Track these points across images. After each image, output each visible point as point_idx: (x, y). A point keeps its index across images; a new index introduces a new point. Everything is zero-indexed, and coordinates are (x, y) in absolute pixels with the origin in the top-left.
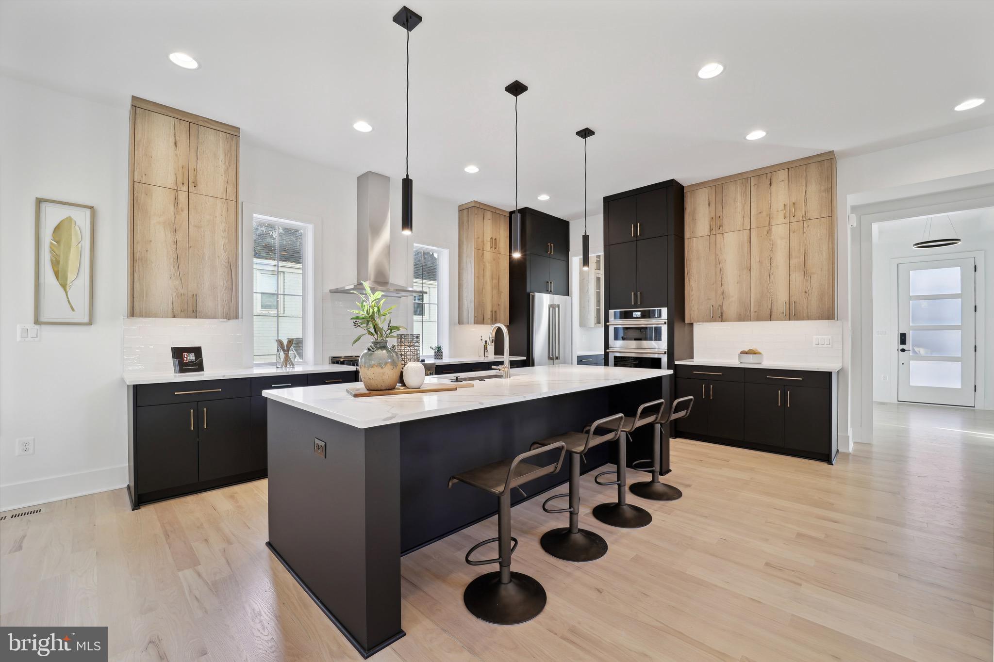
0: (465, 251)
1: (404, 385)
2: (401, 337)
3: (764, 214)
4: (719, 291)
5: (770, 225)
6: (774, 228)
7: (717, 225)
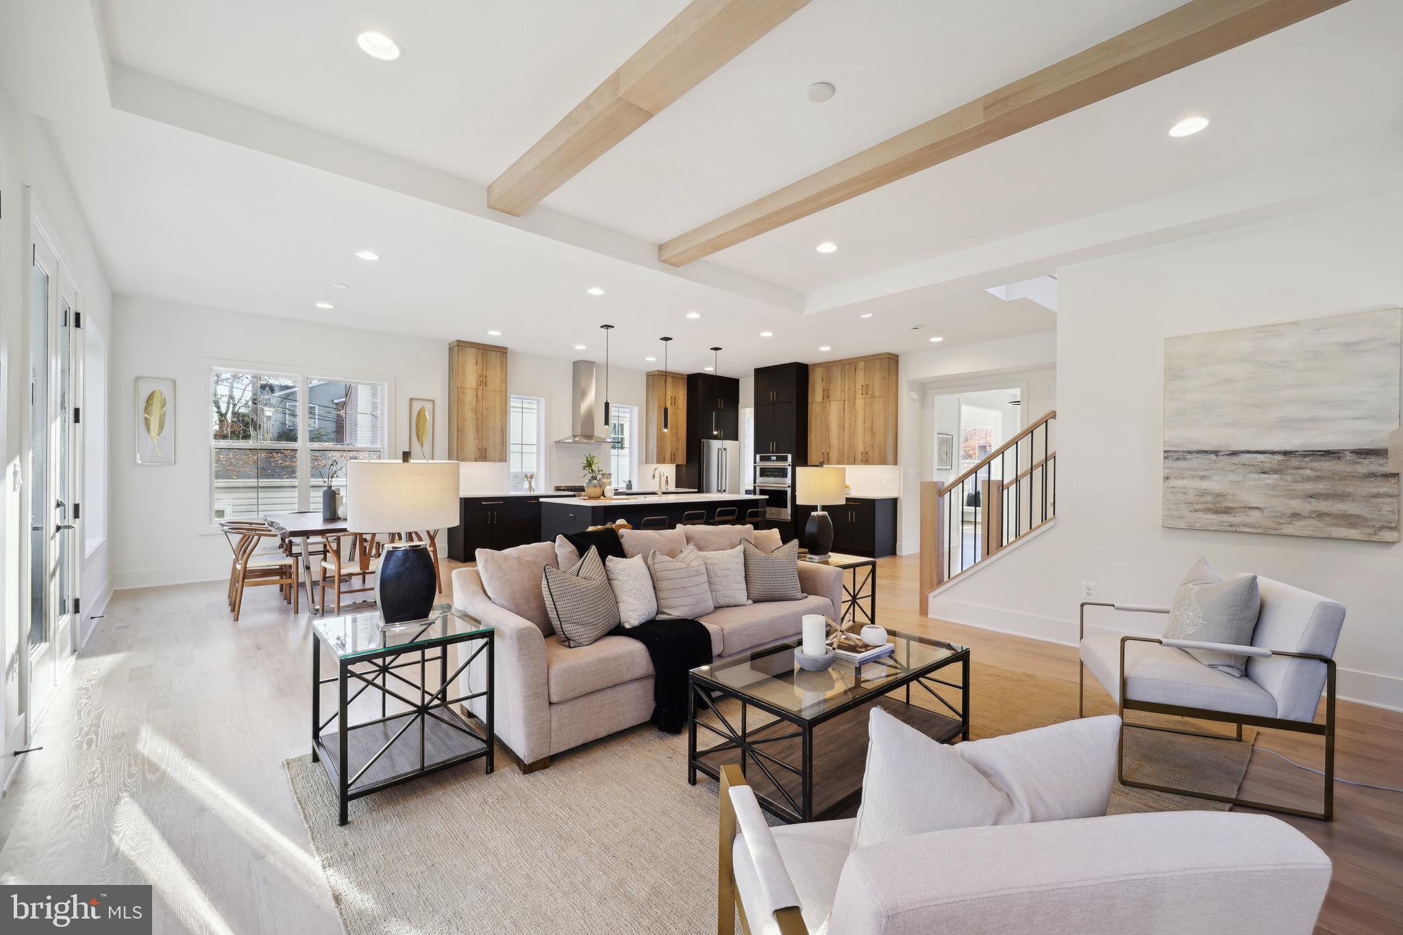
0: (651, 407)
1: (604, 497)
2: (603, 474)
3: (852, 390)
4: (827, 443)
5: (855, 399)
6: (857, 400)
7: (827, 396)
